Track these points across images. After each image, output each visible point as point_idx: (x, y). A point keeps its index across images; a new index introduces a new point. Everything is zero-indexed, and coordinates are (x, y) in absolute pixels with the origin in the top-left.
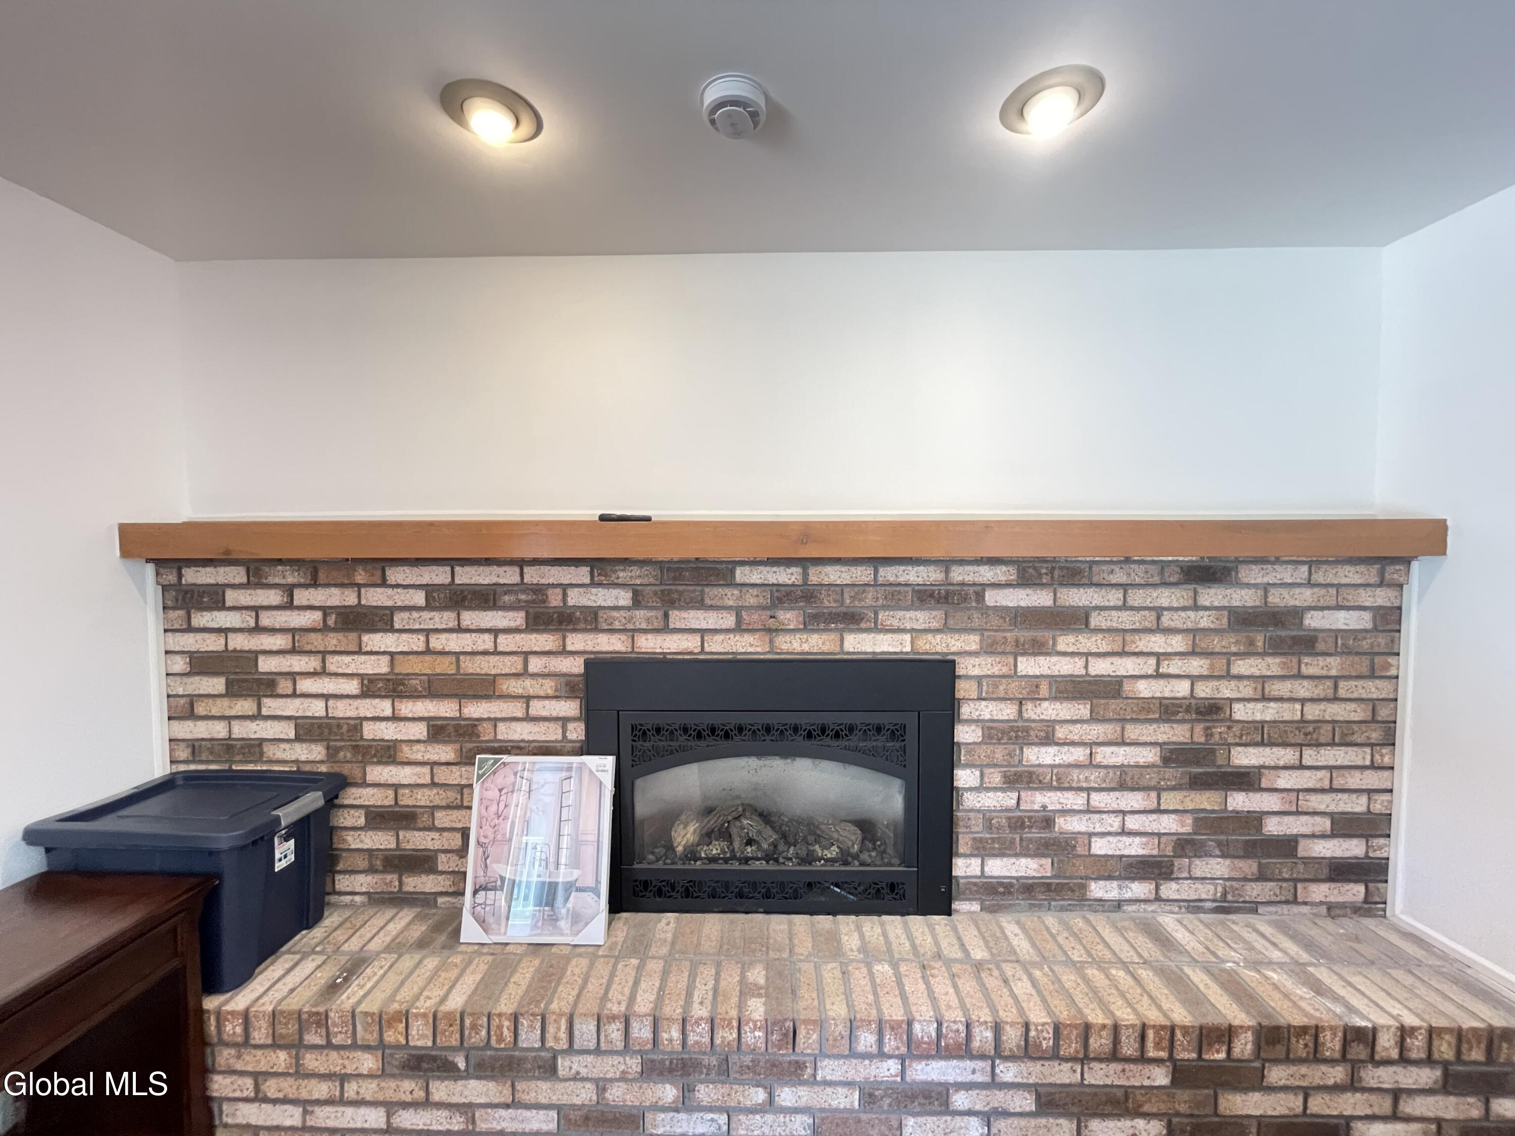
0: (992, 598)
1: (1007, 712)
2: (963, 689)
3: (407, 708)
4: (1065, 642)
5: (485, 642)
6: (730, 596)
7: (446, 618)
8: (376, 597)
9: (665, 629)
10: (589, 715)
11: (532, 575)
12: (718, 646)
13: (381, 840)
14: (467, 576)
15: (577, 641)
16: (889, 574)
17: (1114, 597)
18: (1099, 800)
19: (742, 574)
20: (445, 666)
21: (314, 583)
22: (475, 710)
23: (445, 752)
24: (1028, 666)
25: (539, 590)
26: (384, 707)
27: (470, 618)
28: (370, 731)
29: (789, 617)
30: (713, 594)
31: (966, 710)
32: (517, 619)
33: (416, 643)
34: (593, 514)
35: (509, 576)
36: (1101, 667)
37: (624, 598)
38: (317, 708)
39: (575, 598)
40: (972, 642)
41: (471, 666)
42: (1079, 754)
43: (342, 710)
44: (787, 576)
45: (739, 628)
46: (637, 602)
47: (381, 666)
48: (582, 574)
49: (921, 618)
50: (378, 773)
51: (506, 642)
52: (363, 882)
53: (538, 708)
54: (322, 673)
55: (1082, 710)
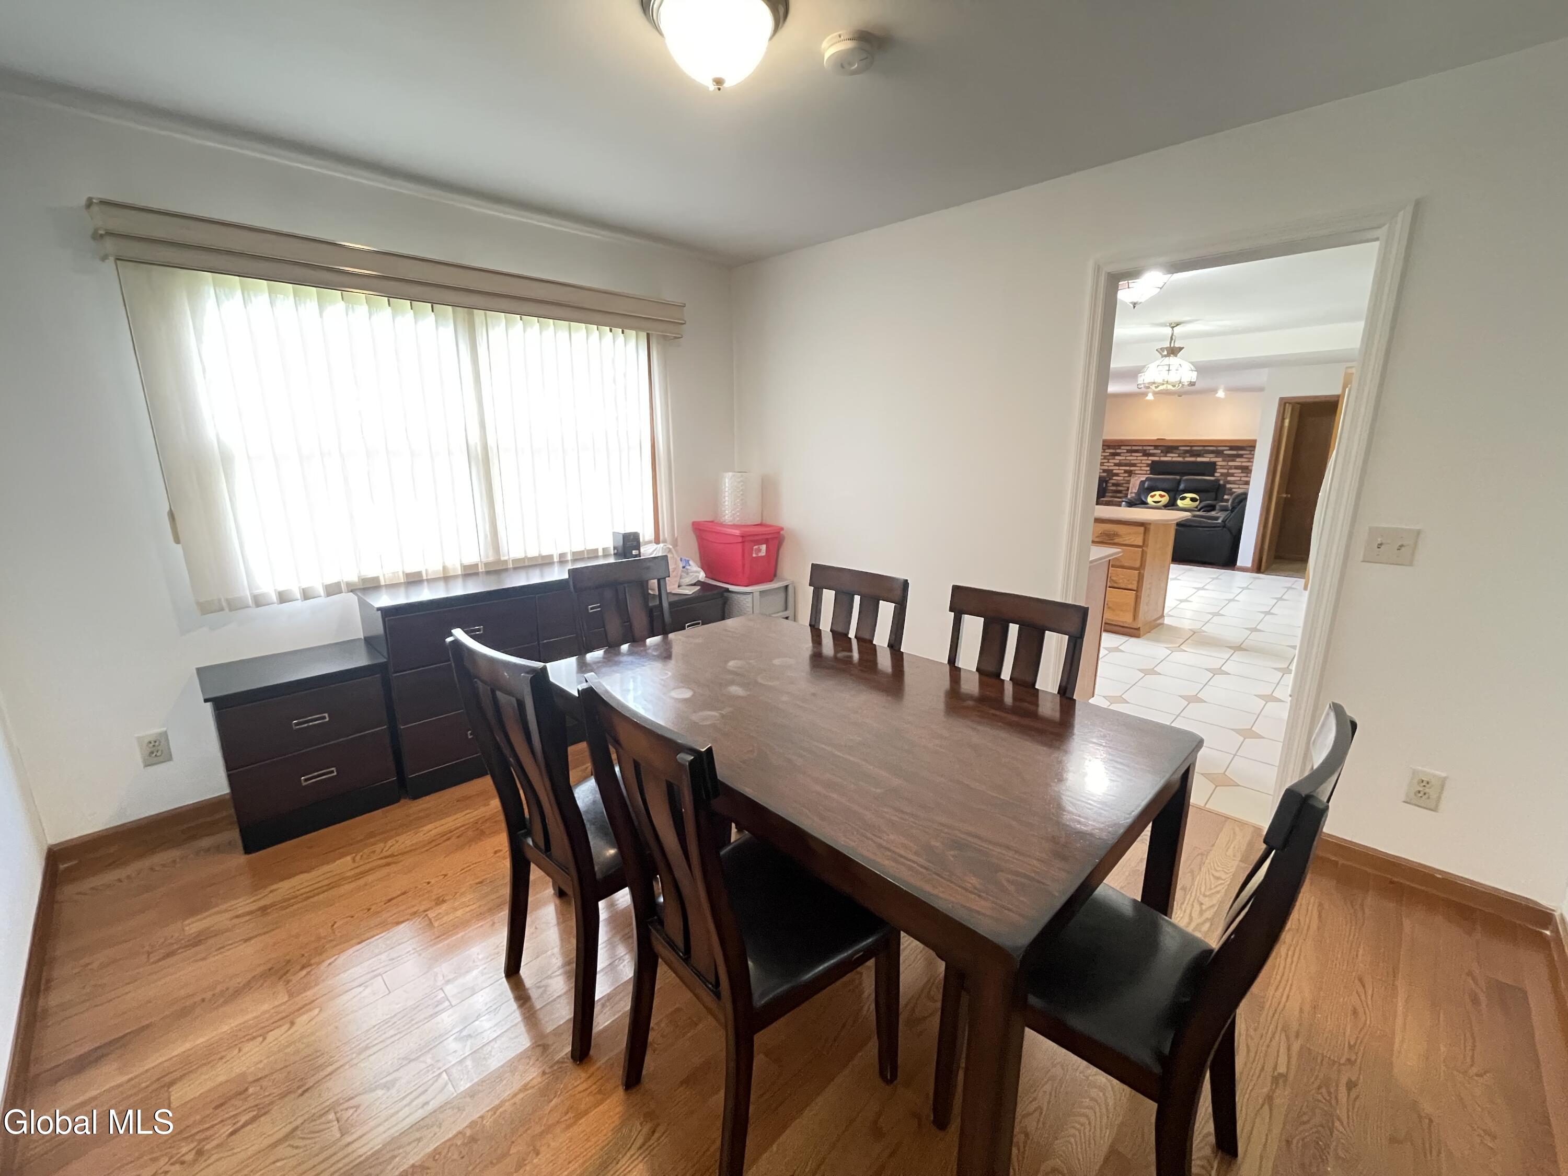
0: (1225, 452)
1: (1225, 471)
2: (1217, 467)
3: (1121, 468)
4: (1238, 460)
5: (1135, 458)
6: (1178, 451)
7: (1129, 454)
8: (1118, 451)
9: (1166, 456)
10: (1151, 470)
11: (1145, 448)
12: (1174, 459)
13: (1114, 488)
14: (1134, 448)
15: (1150, 458)
16: (1207, 448)
17: (1248, 452)
18: (1241, 486)
19: (1181, 448)
20: (1128, 462)
21: (1109, 449)
22: (1132, 468)
23: (1126, 475)
24: (1230, 463)
25: (1145, 450)
26: (1117, 468)
27: (1133, 454)
28: (1114, 471)
29: (1188, 455)
30: (1175, 451)
31: (1218, 471)
32: (1141, 454)
33: (1124, 458)
34: (1156, 438)
35: (1140, 448)
36: (1244, 464)
37: (1159, 451)
38: (1106, 468)
39: (1151, 451)
40: (1220, 459)
41: (1132, 462)
42: (1239, 479)
43: (1111, 468)
44: (1188, 448)
45: (1179, 456)
46: (1162, 452)
47: (1118, 461)
48: (1152, 448)
49: (1212, 455)
50: (1114, 478)
51: (1139, 458)
52: (1110, 494)
53: (1143, 468)
54: (1108, 462)
55: (1240, 471)
